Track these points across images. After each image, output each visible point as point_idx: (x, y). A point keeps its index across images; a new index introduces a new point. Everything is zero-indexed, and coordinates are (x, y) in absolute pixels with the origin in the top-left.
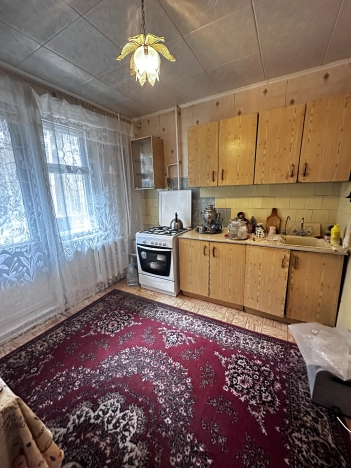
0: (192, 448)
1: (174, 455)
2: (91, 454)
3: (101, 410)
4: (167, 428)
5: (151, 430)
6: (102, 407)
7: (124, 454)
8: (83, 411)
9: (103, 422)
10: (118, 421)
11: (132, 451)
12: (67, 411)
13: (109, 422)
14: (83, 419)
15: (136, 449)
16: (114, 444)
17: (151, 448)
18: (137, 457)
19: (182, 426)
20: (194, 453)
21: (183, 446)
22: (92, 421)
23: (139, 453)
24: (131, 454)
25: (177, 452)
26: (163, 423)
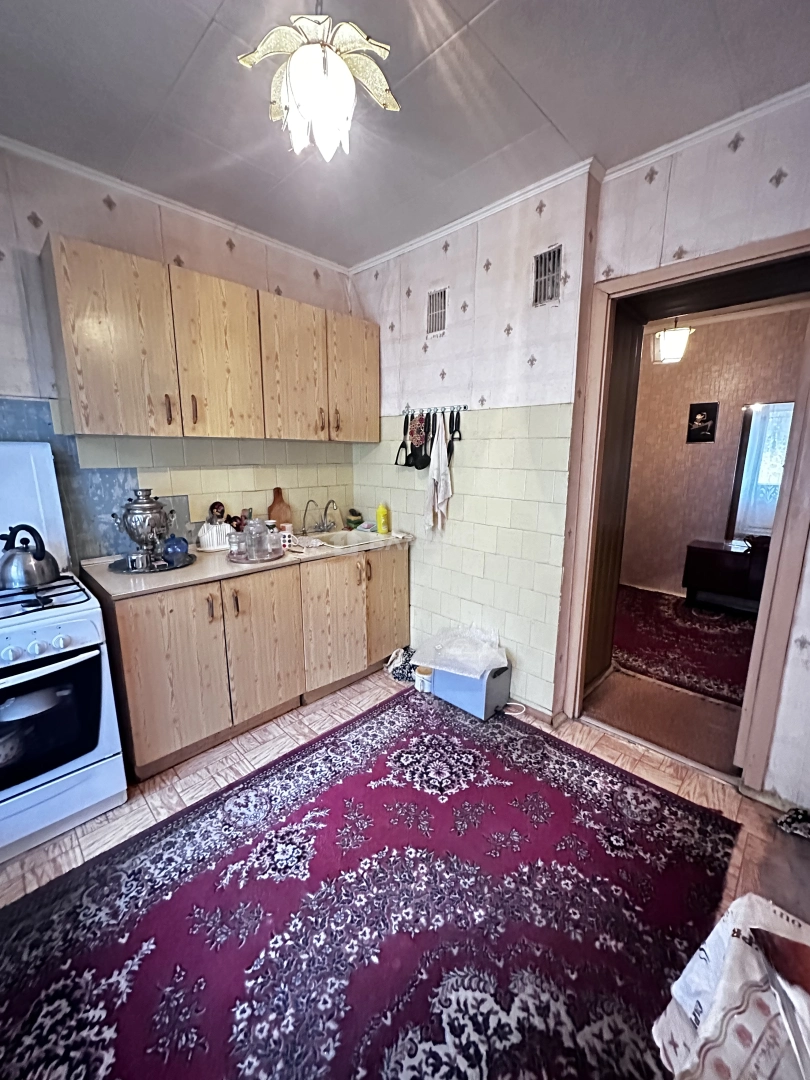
0: (523, 882)
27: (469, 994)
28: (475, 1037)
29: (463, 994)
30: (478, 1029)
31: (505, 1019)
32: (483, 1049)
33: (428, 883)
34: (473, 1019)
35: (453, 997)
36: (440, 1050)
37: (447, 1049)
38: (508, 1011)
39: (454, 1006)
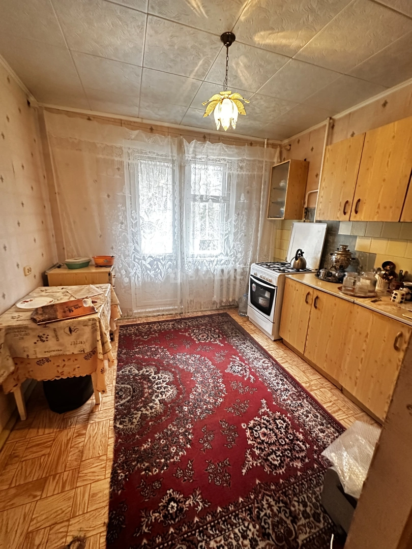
1: (173, 425)
2: (139, 390)
3: (158, 376)
4: (182, 411)
5: (173, 404)
6: (160, 375)
7: (151, 402)
8: (150, 370)
9: (154, 382)
10: (161, 387)
11: (156, 404)
12: (144, 365)
13: (157, 384)
14: (147, 373)
15: (159, 405)
16: (151, 394)
17: (165, 412)
18: (156, 409)
19: (191, 418)
20: (184, 434)
21: (182, 426)
22: (151, 377)
23: (158, 408)
24: (154, 405)
25: (176, 425)
26: (182, 407)
27: (169, 394)
28: (161, 390)
29: (170, 392)
30: (162, 392)
31: (159, 398)
32: (158, 391)
33: (206, 400)
34: (164, 392)
35: (172, 390)
36: (165, 383)
37: (164, 385)
38: (159, 400)
39: (170, 389)
